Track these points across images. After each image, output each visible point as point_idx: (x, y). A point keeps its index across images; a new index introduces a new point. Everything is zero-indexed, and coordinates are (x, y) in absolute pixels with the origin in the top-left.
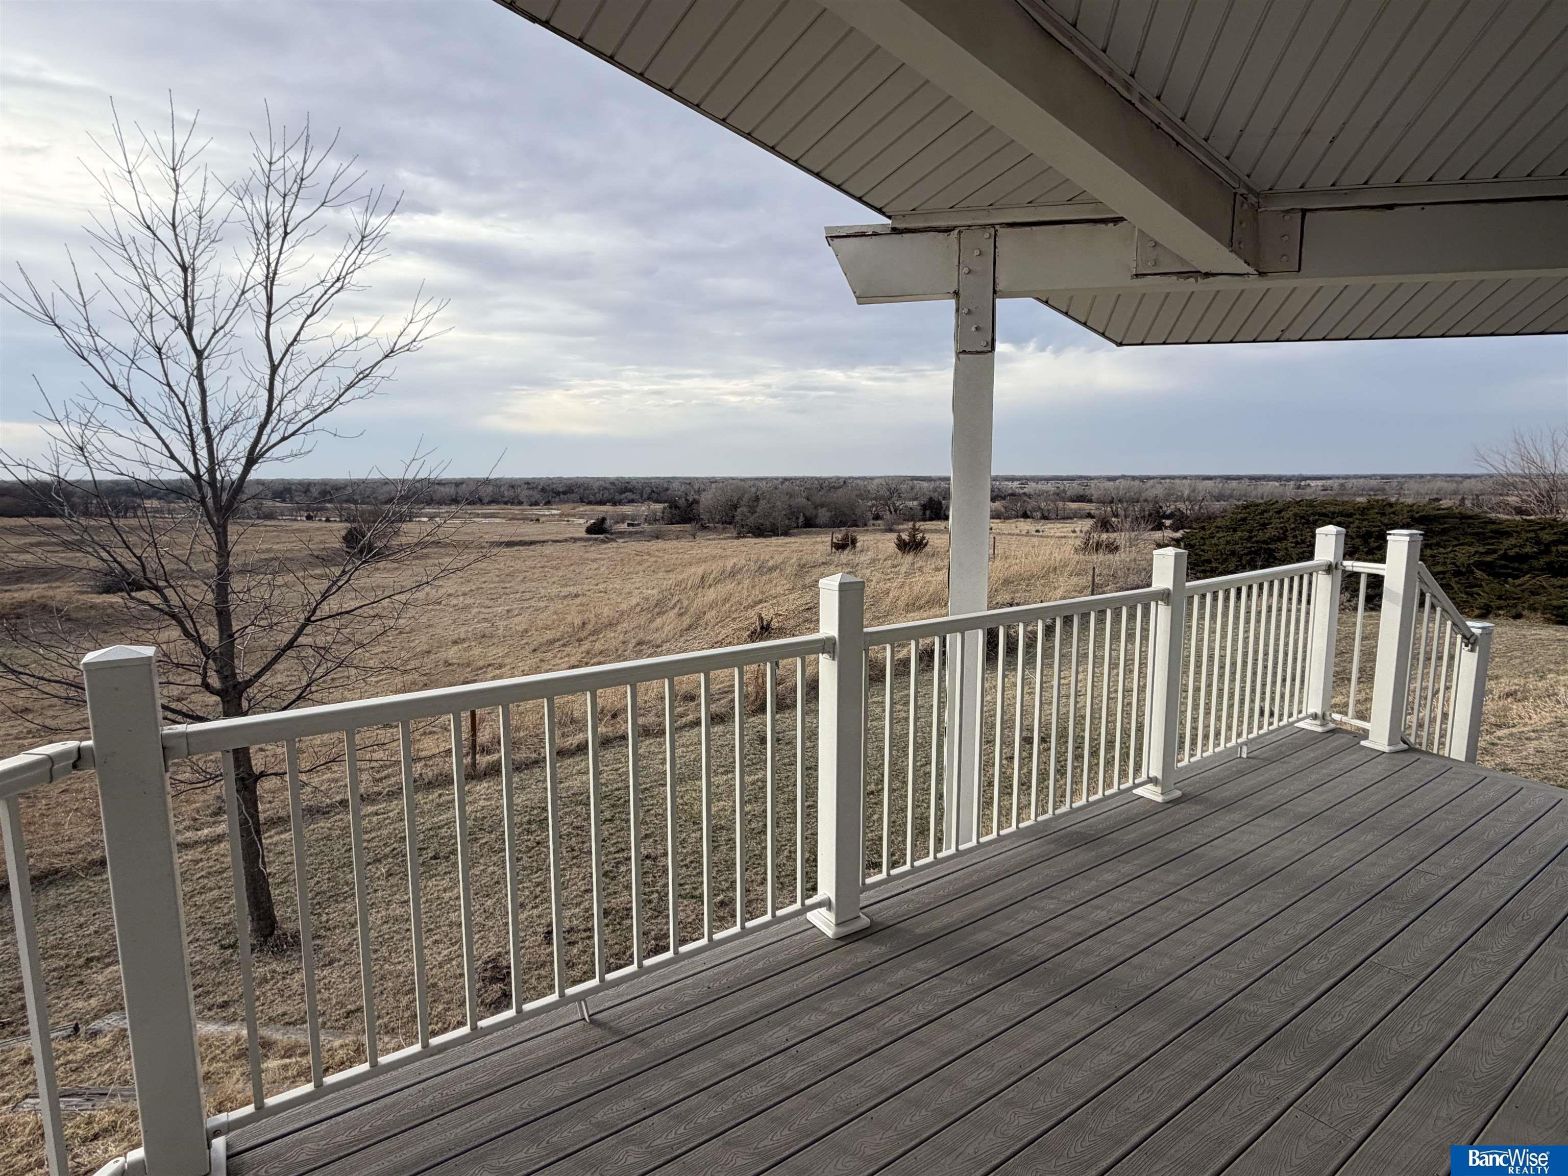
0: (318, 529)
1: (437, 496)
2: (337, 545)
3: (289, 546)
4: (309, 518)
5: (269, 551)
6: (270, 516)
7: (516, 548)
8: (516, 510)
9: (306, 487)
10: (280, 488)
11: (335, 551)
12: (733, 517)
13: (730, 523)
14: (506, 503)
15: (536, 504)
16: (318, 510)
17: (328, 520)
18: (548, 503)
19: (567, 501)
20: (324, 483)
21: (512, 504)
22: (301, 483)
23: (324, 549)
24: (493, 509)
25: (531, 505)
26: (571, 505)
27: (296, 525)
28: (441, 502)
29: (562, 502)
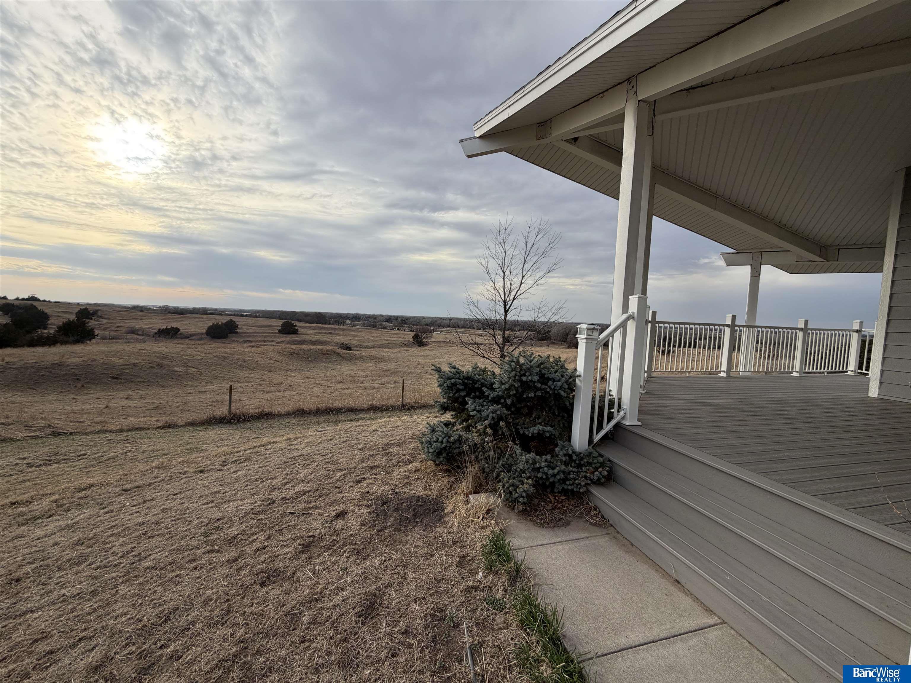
0: (402, 334)
1: (442, 324)
2: (411, 340)
3: (394, 339)
4: (398, 329)
5: (388, 340)
6: (385, 328)
8: (472, 331)
9: (396, 318)
10: (388, 318)
11: (409, 342)
12: (566, 339)
13: (564, 342)
14: (468, 328)
15: (480, 329)
16: (402, 327)
17: (404, 331)
20: (402, 317)
21: (471, 328)
22: (394, 317)
23: (406, 341)
24: (463, 330)
27: (394, 332)
28: (443, 326)
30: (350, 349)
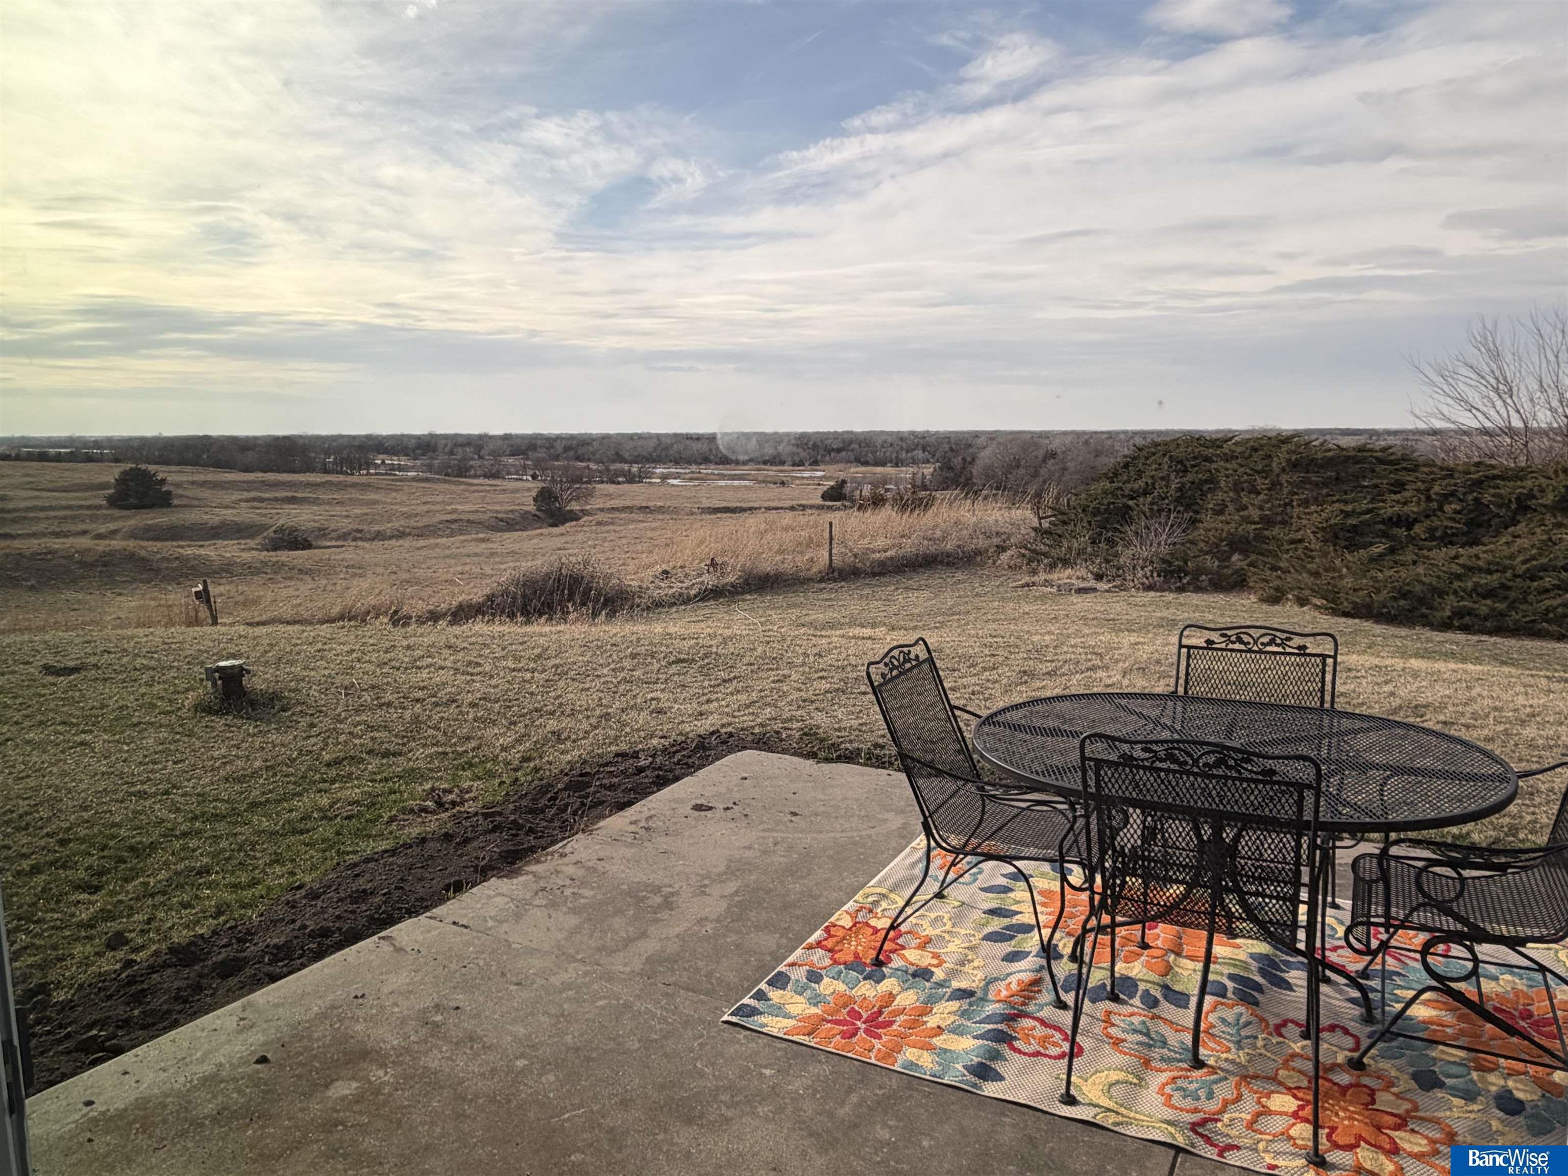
2: (523, 508)
3: (481, 508)
5: (457, 512)
6: (492, 474)
7: (719, 515)
8: (772, 471)
15: (801, 463)
18: (815, 463)
19: (837, 462)
23: (512, 511)
25: (793, 465)
26: (841, 466)
28: (691, 461)
29: (834, 461)
30: (306, 545)
